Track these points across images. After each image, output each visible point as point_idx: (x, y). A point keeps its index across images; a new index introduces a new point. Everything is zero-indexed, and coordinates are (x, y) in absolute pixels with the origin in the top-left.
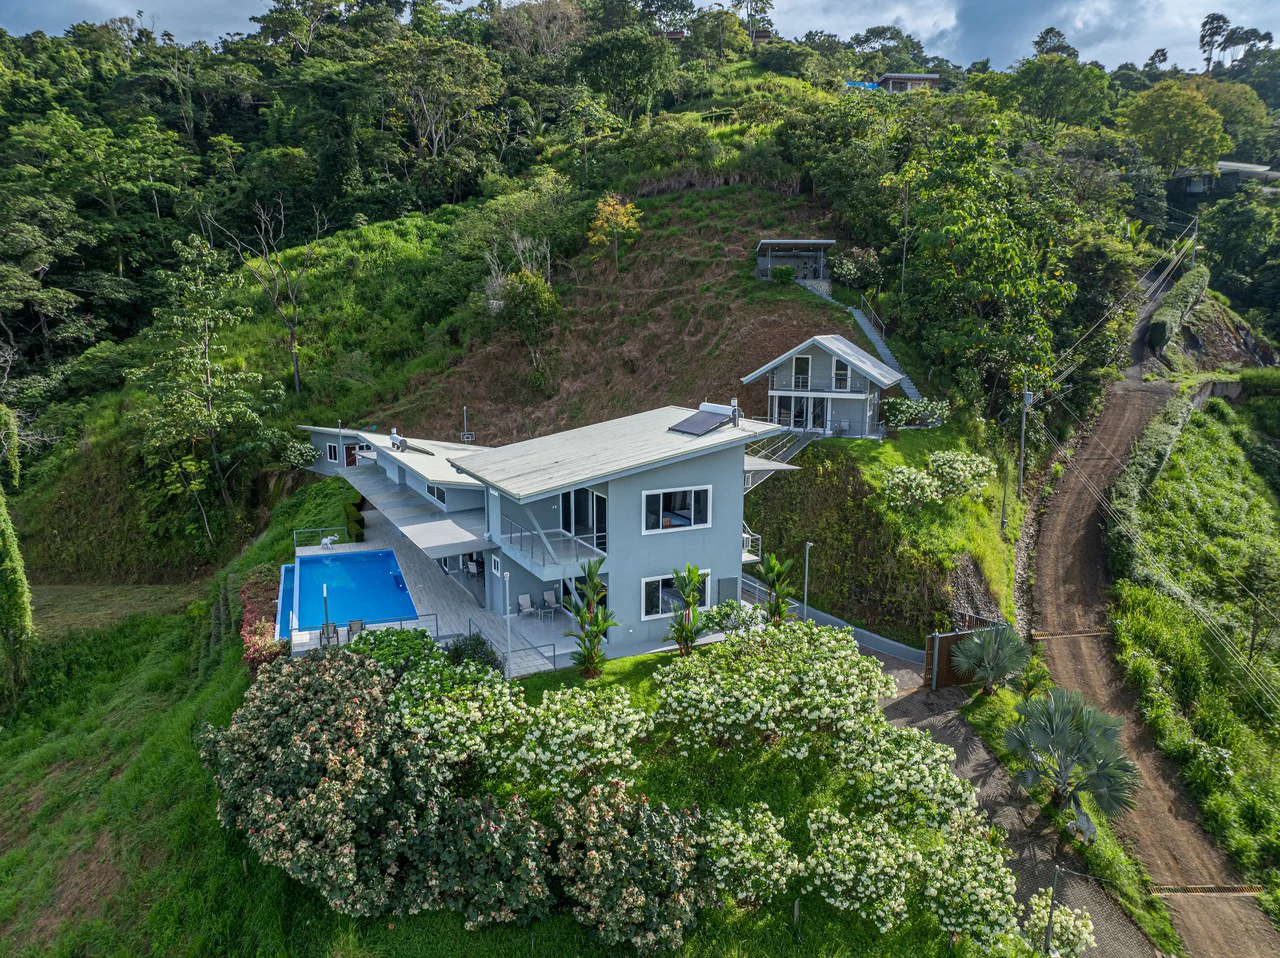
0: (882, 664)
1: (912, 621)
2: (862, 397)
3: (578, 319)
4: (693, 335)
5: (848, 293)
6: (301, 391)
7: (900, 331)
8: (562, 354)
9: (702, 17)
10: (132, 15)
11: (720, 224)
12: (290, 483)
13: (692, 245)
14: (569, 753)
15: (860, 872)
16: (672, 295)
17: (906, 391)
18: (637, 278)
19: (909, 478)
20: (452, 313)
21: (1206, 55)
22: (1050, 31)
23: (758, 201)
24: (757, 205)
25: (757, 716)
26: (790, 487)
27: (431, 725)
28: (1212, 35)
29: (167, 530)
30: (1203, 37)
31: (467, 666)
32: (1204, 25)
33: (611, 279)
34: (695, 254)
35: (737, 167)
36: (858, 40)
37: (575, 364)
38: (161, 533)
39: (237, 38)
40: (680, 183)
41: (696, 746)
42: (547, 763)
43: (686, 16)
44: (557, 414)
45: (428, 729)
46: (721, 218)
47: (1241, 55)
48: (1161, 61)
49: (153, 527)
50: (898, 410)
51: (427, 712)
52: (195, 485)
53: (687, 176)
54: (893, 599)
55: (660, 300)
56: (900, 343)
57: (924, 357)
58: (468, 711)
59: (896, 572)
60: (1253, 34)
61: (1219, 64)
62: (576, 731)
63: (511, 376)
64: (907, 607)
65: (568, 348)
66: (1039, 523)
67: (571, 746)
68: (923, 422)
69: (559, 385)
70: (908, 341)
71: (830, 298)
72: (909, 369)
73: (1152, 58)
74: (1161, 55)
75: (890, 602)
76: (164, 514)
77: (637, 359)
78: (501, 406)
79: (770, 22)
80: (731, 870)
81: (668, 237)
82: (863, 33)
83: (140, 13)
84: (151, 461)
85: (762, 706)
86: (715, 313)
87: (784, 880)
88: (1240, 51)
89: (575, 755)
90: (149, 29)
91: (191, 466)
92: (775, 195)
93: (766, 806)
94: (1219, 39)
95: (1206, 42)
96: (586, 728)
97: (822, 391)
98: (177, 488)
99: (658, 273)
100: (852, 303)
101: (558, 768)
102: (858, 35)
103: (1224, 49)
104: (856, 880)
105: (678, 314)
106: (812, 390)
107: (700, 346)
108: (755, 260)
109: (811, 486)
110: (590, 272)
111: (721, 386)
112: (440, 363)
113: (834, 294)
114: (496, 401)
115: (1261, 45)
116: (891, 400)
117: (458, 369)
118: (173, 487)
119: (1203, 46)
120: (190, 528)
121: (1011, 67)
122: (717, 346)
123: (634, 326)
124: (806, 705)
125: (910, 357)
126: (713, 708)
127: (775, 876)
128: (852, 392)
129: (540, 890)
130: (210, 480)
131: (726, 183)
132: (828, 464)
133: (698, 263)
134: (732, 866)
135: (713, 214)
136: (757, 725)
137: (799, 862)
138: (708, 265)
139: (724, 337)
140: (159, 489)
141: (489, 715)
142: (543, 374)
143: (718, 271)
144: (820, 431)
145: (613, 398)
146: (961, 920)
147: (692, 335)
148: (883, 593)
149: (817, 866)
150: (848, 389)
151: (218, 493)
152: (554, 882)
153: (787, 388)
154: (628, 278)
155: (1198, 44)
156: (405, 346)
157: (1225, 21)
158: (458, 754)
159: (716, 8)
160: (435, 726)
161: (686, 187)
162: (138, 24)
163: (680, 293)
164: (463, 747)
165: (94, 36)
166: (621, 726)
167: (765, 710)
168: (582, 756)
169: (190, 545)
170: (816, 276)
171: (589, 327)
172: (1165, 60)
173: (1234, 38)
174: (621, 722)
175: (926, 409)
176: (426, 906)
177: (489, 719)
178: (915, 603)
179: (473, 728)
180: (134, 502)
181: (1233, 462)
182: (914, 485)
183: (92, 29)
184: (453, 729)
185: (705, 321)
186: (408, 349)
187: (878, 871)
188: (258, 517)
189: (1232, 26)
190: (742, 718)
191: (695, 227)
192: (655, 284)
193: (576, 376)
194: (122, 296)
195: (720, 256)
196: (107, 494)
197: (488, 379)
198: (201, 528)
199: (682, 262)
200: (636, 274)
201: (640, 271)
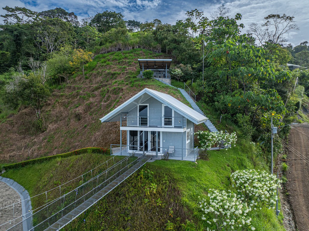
2: (181, 130)
3: (64, 98)
4: (106, 102)
5: (178, 83)
7: (203, 98)
8: (52, 112)
11: (127, 61)
13: (115, 68)
16: (102, 86)
17: (209, 127)
18: (91, 81)
23: (144, 54)
24: (144, 55)
26: (126, 203)
33: (81, 83)
34: (115, 70)
35: (137, 43)
37: (57, 116)
40: (115, 49)
44: (42, 140)
46: (128, 59)
50: (206, 139)
53: (118, 47)
55: (97, 88)
56: (204, 104)
57: (216, 110)
63: (30, 122)
65: (55, 109)
66: (289, 202)
68: (222, 145)
69: (48, 126)
70: (207, 103)
71: (170, 85)
72: (209, 115)
77: (81, 113)
78: (23, 136)
81: (106, 65)
86: (116, 92)
92: (151, 52)
97: (157, 127)
99: (99, 78)
100: (180, 87)
105: (102, 93)
106: (150, 127)
107: (108, 107)
108: (139, 72)
109: (141, 204)
110: (74, 80)
111: (111, 126)
113: (172, 83)
114: (20, 134)
116: (201, 133)
122: (114, 106)
123: (84, 99)
125: (209, 110)
128: (175, 127)
131: (133, 48)
132: (154, 186)
133: (115, 74)
135: (126, 58)
138: (119, 74)
139: (118, 102)
142: (41, 121)
143: (122, 76)
145: (67, 132)
150: (173, 126)
153: (134, 125)
154: (88, 81)
163: (106, 85)
170: (164, 77)
171: (66, 100)
175: (224, 138)
185: (111, 95)
191: (118, 62)
192: (98, 83)
193: (56, 122)
195: (125, 70)
197: (20, 123)
199: (109, 74)
200: (91, 79)
201: (92, 78)
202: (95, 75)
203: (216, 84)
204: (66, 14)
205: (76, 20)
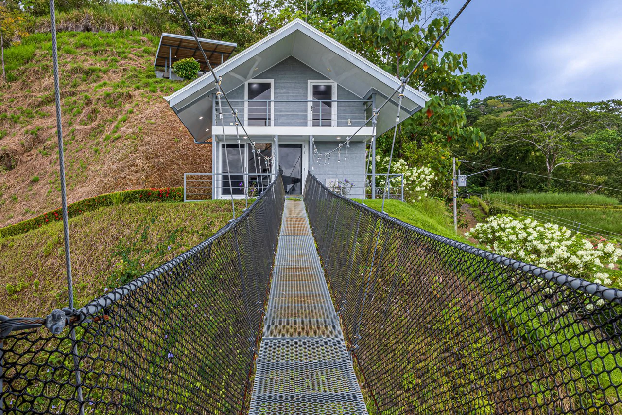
18: (25, 85)
23: (150, 43)
34: (91, 65)
35: (129, 20)
40: (77, 27)
53: (84, 23)
55: (49, 101)
77: (15, 152)
81: (62, 54)
86: (113, 101)
99: (48, 81)
105: (69, 109)
107: (95, 134)
122: (116, 130)
131: (121, 30)
133: (93, 71)
135: (109, 46)
138: (104, 72)
139: (124, 121)
143: (115, 76)
147: (85, 124)
154: (16, 85)
161: (83, 31)
163: (73, 94)
185: (101, 108)
191: (91, 50)
192: (47, 89)
195: (118, 66)
199: (75, 71)
200: (24, 81)
201: (29, 79)
202: (36, 73)
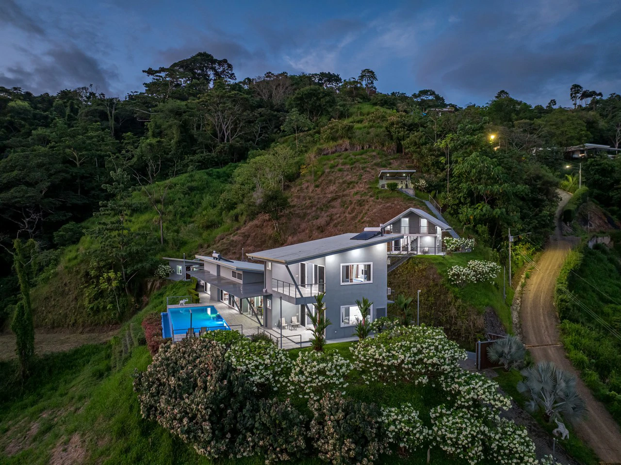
0: (458, 345)
1: (466, 339)
3: (296, 209)
5: (422, 194)
6: (164, 243)
7: (448, 210)
8: (288, 224)
9: (346, 83)
10: (88, 86)
11: (361, 166)
12: (158, 285)
13: (348, 175)
14: (314, 377)
15: (459, 434)
16: (340, 197)
17: (453, 236)
19: (460, 270)
20: (235, 208)
21: (574, 102)
22: (503, 92)
23: (378, 156)
25: (403, 361)
27: (247, 365)
28: (575, 93)
29: (98, 307)
30: (572, 94)
31: (261, 342)
32: (571, 89)
33: (311, 190)
34: (350, 179)
35: (367, 141)
36: (415, 96)
37: (294, 229)
38: (95, 309)
39: (135, 94)
40: (341, 149)
41: (373, 379)
42: (303, 383)
43: (338, 84)
45: (245, 367)
46: (361, 163)
47: (589, 102)
48: (554, 105)
49: (91, 306)
50: (451, 243)
51: (244, 360)
52: (114, 284)
53: (344, 146)
54: (456, 328)
55: (334, 199)
56: (448, 215)
58: (264, 360)
59: (456, 315)
60: (593, 94)
61: (580, 106)
62: (317, 367)
63: (264, 235)
64: (463, 331)
65: (291, 221)
67: (315, 374)
68: (463, 248)
69: (287, 238)
70: (452, 215)
71: (414, 196)
72: (454, 227)
73: (549, 104)
74: (554, 102)
75: (454, 329)
76: (97, 300)
77: (324, 225)
79: (375, 88)
80: (396, 432)
81: (337, 172)
82: (417, 93)
83: (91, 85)
84: (93, 273)
85: (405, 357)
86: (361, 203)
87: (421, 437)
88: (589, 100)
89: (317, 378)
90: (94, 92)
91: (112, 275)
92: (385, 153)
93: (410, 405)
94: (579, 95)
95: (573, 97)
96: (322, 365)
97: (415, 234)
98: (104, 286)
99: (332, 188)
100: (425, 198)
101: (309, 385)
102: (415, 94)
103: (581, 99)
104: (457, 438)
105: (343, 205)
106: (410, 233)
107: (354, 218)
108: (378, 180)
110: (301, 188)
112: (230, 230)
113: (416, 195)
114: (257, 246)
115: (598, 98)
116: (447, 238)
117: (239, 231)
118: (104, 285)
119: (572, 98)
120: (109, 306)
121: (488, 103)
122: (362, 219)
123: (322, 211)
124: (425, 357)
125: (454, 221)
126: (381, 357)
127: (418, 435)
129: (302, 443)
130: (121, 282)
131: (363, 148)
133: (351, 182)
134: (396, 430)
135: (358, 161)
136: (403, 365)
137: (429, 430)
138: (356, 183)
139: (366, 213)
140: (95, 288)
141: (273, 362)
142: (279, 234)
143: (361, 186)
144: (415, 252)
146: (510, 461)
147: (350, 214)
148: (451, 325)
149: (438, 431)
151: (124, 290)
152: (309, 441)
155: (570, 97)
156: (213, 223)
157: (581, 88)
158: (260, 378)
159: (352, 80)
160: (249, 366)
161: (344, 151)
162: (90, 90)
163: (344, 196)
164: (262, 376)
165: (70, 95)
166: (338, 365)
167: (407, 358)
168: (321, 378)
169: (109, 315)
170: (407, 187)
172: (555, 104)
173: (586, 95)
174: (338, 363)
175: (464, 243)
176: (245, 454)
177: (274, 364)
178: (467, 330)
179: (266, 368)
180: (82, 295)
181: (611, 271)
182: (462, 273)
183: (69, 92)
184: (257, 367)
185: (356, 207)
186: (214, 224)
187: (468, 433)
188: (142, 301)
189: (584, 90)
190: (396, 362)
191: (349, 167)
192: (332, 192)
193: (295, 234)
194: (79, 202)
195: (362, 179)
196: (70, 290)
198: (114, 306)
199: (344, 182)
201: (324, 187)
202: (327, 184)
203: (461, 197)
204: (214, 61)
205: (230, 72)
